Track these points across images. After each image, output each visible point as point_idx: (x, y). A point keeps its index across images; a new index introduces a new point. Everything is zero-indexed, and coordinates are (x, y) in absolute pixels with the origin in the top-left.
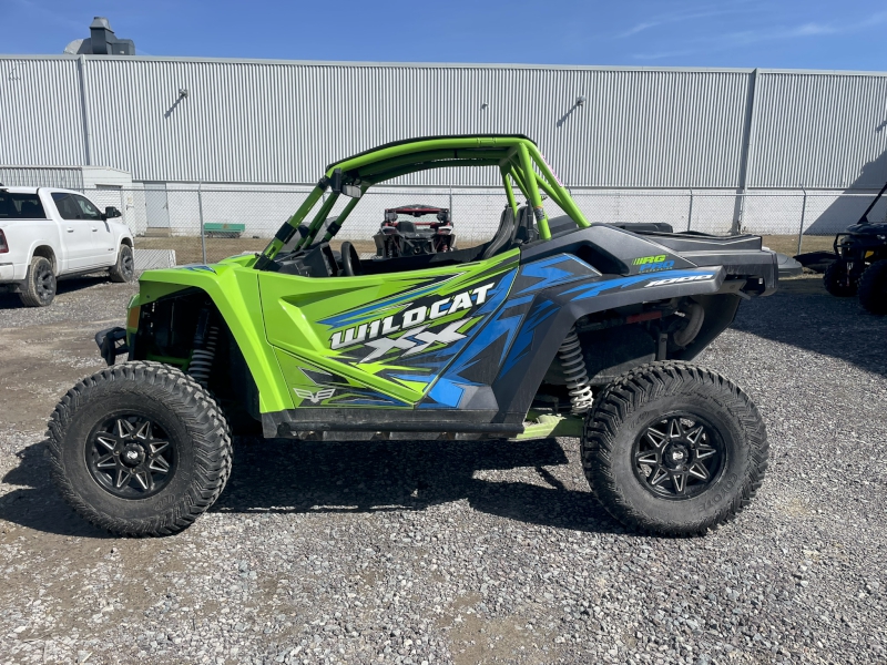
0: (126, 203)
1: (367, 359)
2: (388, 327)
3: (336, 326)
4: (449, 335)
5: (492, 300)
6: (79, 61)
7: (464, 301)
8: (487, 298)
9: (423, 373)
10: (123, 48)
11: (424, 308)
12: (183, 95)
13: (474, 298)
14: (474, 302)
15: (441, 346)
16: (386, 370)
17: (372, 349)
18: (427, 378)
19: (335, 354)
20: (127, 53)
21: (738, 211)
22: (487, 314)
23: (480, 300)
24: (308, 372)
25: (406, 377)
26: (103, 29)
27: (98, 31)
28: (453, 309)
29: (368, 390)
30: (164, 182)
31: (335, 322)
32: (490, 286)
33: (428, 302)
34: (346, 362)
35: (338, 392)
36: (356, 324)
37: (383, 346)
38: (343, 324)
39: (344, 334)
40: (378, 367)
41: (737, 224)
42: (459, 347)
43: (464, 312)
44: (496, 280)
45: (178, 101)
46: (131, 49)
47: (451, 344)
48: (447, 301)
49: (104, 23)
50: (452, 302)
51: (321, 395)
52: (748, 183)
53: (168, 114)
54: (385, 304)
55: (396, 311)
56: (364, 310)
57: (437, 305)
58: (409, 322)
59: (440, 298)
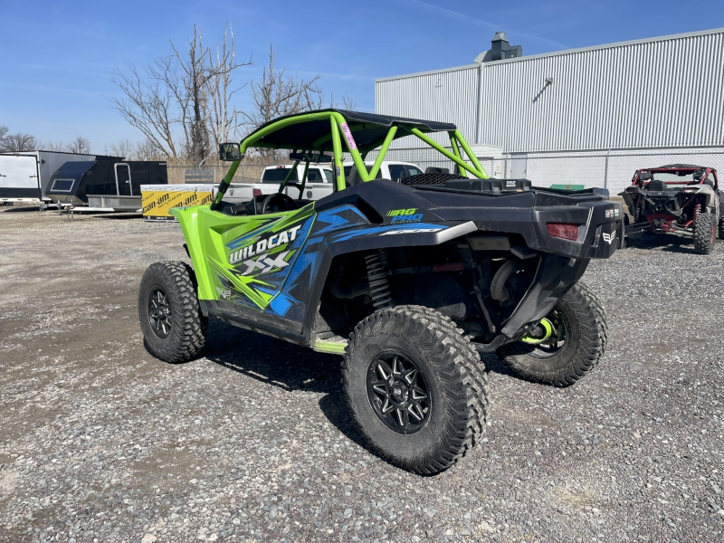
0: (495, 170)
1: (245, 273)
2: (251, 252)
3: (231, 248)
4: (280, 262)
5: (301, 238)
6: (479, 68)
7: (284, 237)
8: (297, 236)
9: (272, 288)
10: (513, 52)
11: (265, 240)
12: (549, 83)
13: (289, 234)
14: (289, 238)
15: (277, 270)
16: (254, 283)
17: (246, 267)
18: (273, 292)
19: (231, 267)
20: (515, 56)
22: (298, 249)
23: (293, 238)
24: (220, 278)
25: (262, 289)
26: (501, 40)
27: (497, 43)
28: (279, 243)
29: (243, 294)
30: (526, 153)
31: (232, 245)
32: (299, 227)
33: (266, 236)
34: (234, 273)
35: (232, 294)
36: (238, 248)
37: (251, 265)
38: (234, 248)
39: (234, 254)
40: (250, 279)
42: (286, 272)
43: (285, 246)
44: (302, 223)
45: (544, 88)
46: (519, 53)
47: (283, 268)
48: (275, 236)
49: (502, 36)
50: (278, 237)
51: (226, 294)
53: (536, 99)
54: (250, 236)
55: (253, 242)
56: (242, 239)
57: (271, 239)
58: (258, 250)
59: (273, 234)
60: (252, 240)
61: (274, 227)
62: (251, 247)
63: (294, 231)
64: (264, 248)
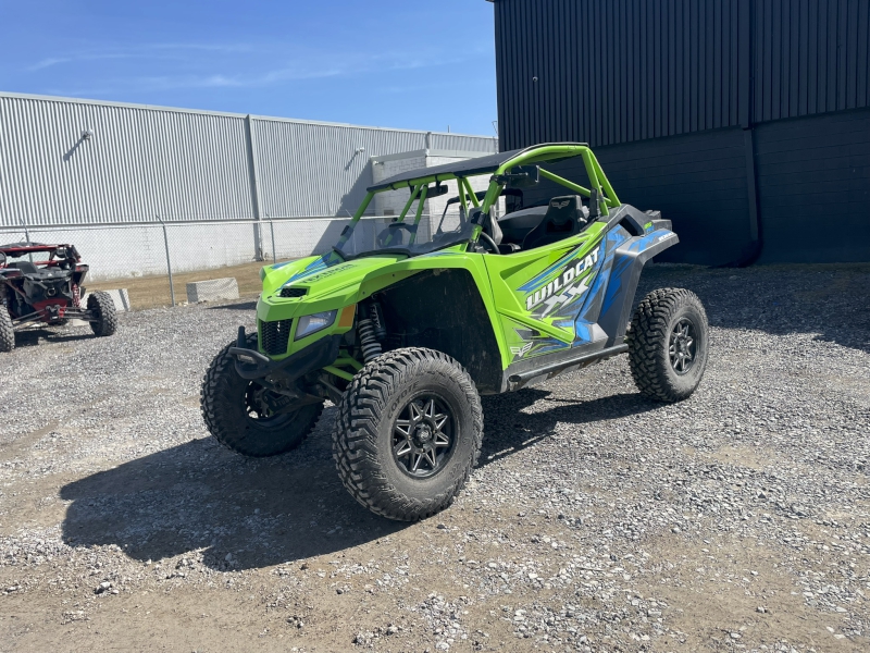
1: (544, 314)
2: (557, 287)
3: (529, 291)
4: (581, 288)
7: (589, 261)
9: (569, 320)
11: (572, 269)
13: (592, 256)
14: (593, 261)
15: (578, 297)
16: (555, 321)
17: (547, 305)
19: (530, 313)
21: (257, 240)
22: (597, 270)
23: (596, 260)
24: (519, 331)
25: (563, 324)
28: (585, 268)
29: (550, 338)
31: (527, 288)
32: (598, 249)
33: (572, 264)
34: (536, 318)
35: (535, 344)
36: (539, 288)
37: (552, 302)
38: (532, 289)
39: (533, 295)
40: (551, 318)
41: (259, 250)
42: (585, 296)
43: (590, 269)
47: (582, 294)
48: (581, 262)
50: (584, 262)
51: (524, 349)
52: (261, 215)
54: (553, 269)
55: (559, 274)
56: (543, 276)
57: (578, 266)
58: (566, 281)
59: (579, 260)
60: (557, 272)
61: (579, 253)
62: (556, 282)
63: (595, 252)
64: (572, 277)
